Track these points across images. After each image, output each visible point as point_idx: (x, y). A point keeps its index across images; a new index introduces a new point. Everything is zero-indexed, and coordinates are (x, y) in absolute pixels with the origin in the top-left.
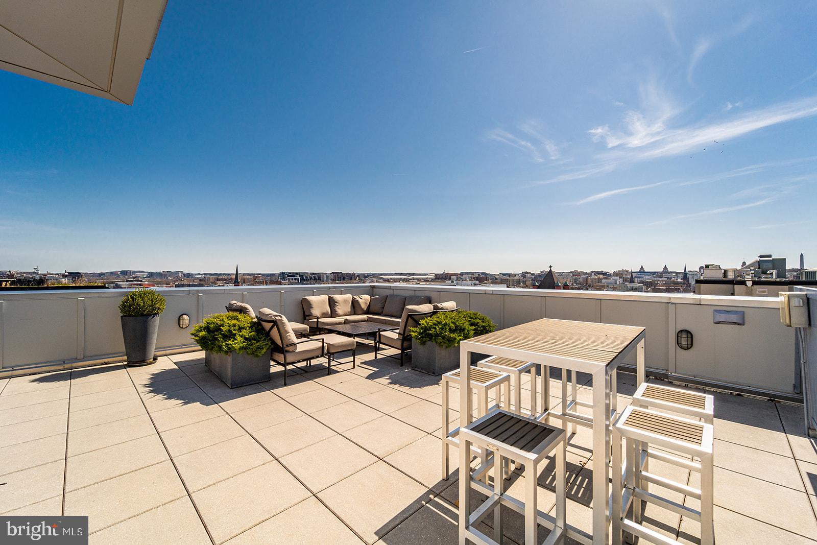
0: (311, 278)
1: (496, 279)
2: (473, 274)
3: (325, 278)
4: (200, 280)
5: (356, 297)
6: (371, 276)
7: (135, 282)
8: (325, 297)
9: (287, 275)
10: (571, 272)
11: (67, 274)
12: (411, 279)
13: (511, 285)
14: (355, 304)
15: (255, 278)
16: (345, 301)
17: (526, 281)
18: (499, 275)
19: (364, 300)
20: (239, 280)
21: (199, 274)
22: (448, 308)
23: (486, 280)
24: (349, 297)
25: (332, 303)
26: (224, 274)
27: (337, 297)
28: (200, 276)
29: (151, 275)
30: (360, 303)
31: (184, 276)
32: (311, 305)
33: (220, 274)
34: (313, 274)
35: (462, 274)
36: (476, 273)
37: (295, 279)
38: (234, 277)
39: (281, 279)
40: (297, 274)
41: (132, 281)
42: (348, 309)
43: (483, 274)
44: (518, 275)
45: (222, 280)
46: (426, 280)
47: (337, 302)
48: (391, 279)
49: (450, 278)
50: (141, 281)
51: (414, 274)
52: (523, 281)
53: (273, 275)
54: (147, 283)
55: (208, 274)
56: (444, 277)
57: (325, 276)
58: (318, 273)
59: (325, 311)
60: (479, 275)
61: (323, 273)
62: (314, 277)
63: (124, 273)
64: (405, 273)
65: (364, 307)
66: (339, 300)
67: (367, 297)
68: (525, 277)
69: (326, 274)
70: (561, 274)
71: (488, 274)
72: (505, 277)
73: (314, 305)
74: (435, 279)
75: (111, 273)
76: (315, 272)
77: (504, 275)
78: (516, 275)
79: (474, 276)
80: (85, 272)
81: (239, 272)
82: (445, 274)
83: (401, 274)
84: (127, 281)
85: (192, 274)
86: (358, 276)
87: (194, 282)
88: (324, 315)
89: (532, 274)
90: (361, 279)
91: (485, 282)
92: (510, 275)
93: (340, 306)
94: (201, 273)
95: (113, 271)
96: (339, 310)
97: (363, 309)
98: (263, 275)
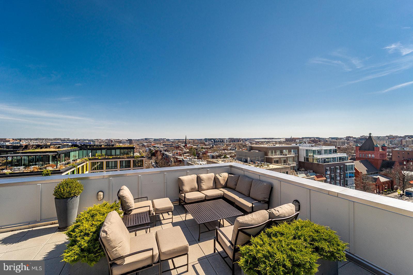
0: (219, 141)
1: (327, 141)
2: (310, 138)
3: (225, 141)
4: (172, 142)
5: (217, 175)
6: (249, 140)
7: (149, 143)
8: (194, 176)
9: (208, 140)
10: (387, 136)
11: (128, 140)
12: (271, 142)
13: (338, 145)
14: (216, 181)
15: (194, 141)
16: (209, 179)
17: (349, 142)
18: (328, 139)
19: (223, 177)
20: (187, 143)
21: (172, 139)
22: (287, 215)
23: (320, 142)
24: (212, 175)
25: (199, 180)
26: (181, 139)
27: (203, 176)
28: (172, 140)
29: (155, 140)
30: (220, 180)
31: (167, 140)
32: (183, 183)
33: (180, 140)
34: (220, 139)
35: (303, 138)
36: (312, 137)
37: (211, 142)
38: (185, 140)
39: (205, 141)
40: (212, 139)
41: (148, 143)
42: (211, 184)
43: (317, 138)
44: (343, 138)
45: (181, 142)
46: (280, 143)
47: (202, 180)
48: (260, 141)
49: (295, 141)
50: (151, 143)
51: (273, 139)
52: (347, 143)
53: (201, 140)
54: (153, 143)
55: (175, 139)
56: (291, 140)
57: (225, 140)
58: (222, 139)
59: (193, 187)
60: (314, 139)
61: (224, 139)
62: (220, 141)
63: (146, 139)
64: (267, 138)
65: (223, 182)
66: (205, 178)
67: (226, 175)
68: (348, 140)
69: (226, 139)
70: (378, 138)
71: (321, 138)
72: (334, 140)
73: (185, 183)
74: (286, 141)
75: (142, 139)
76: (221, 138)
77: (332, 138)
78: (341, 138)
79: (311, 139)
80: (133, 139)
81: (187, 139)
82: (292, 139)
83: (265, 139)
84: (147, 143)
85: (169, 140)
86: (242, 140)
87: (170, 143)
88: (193, 190)
89: (354, 138)
90: (243, 142)
91: (319, 143)
92: (337, 139)
93: (205, 183)
94: (173, 139)
95: (142, 138)
96: (204, 186)
97: (221, 185)
98: (197, 140)
